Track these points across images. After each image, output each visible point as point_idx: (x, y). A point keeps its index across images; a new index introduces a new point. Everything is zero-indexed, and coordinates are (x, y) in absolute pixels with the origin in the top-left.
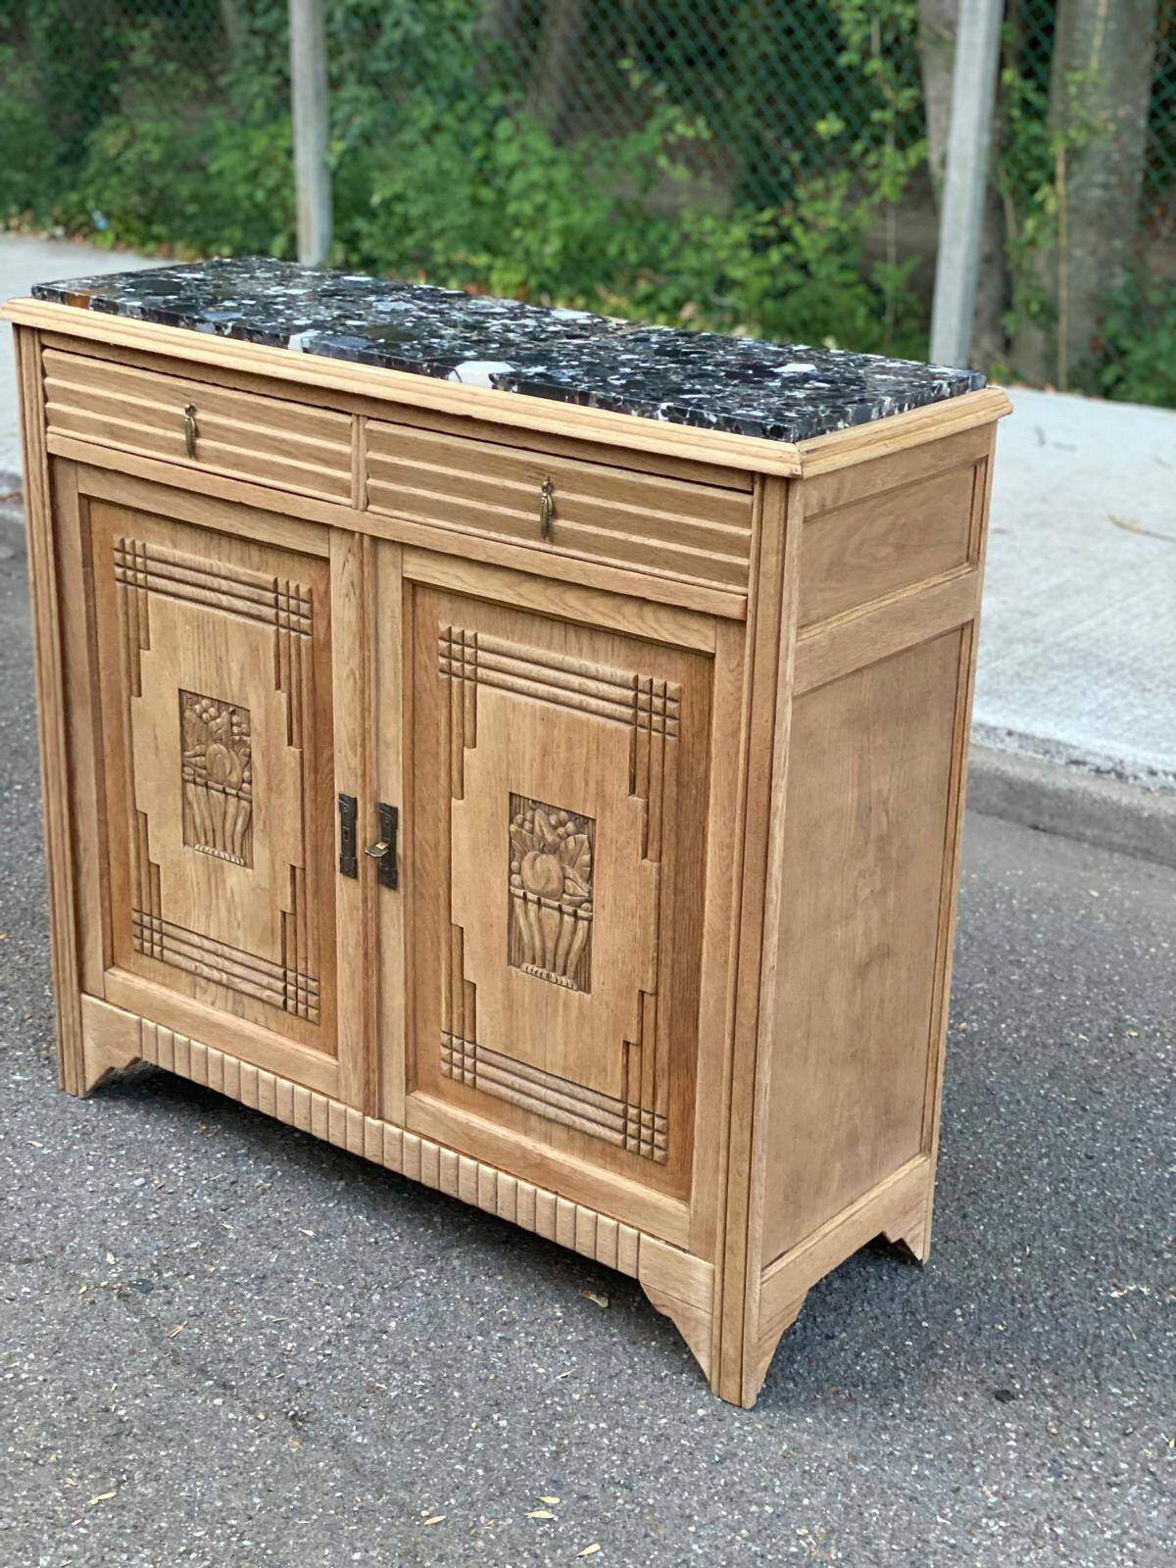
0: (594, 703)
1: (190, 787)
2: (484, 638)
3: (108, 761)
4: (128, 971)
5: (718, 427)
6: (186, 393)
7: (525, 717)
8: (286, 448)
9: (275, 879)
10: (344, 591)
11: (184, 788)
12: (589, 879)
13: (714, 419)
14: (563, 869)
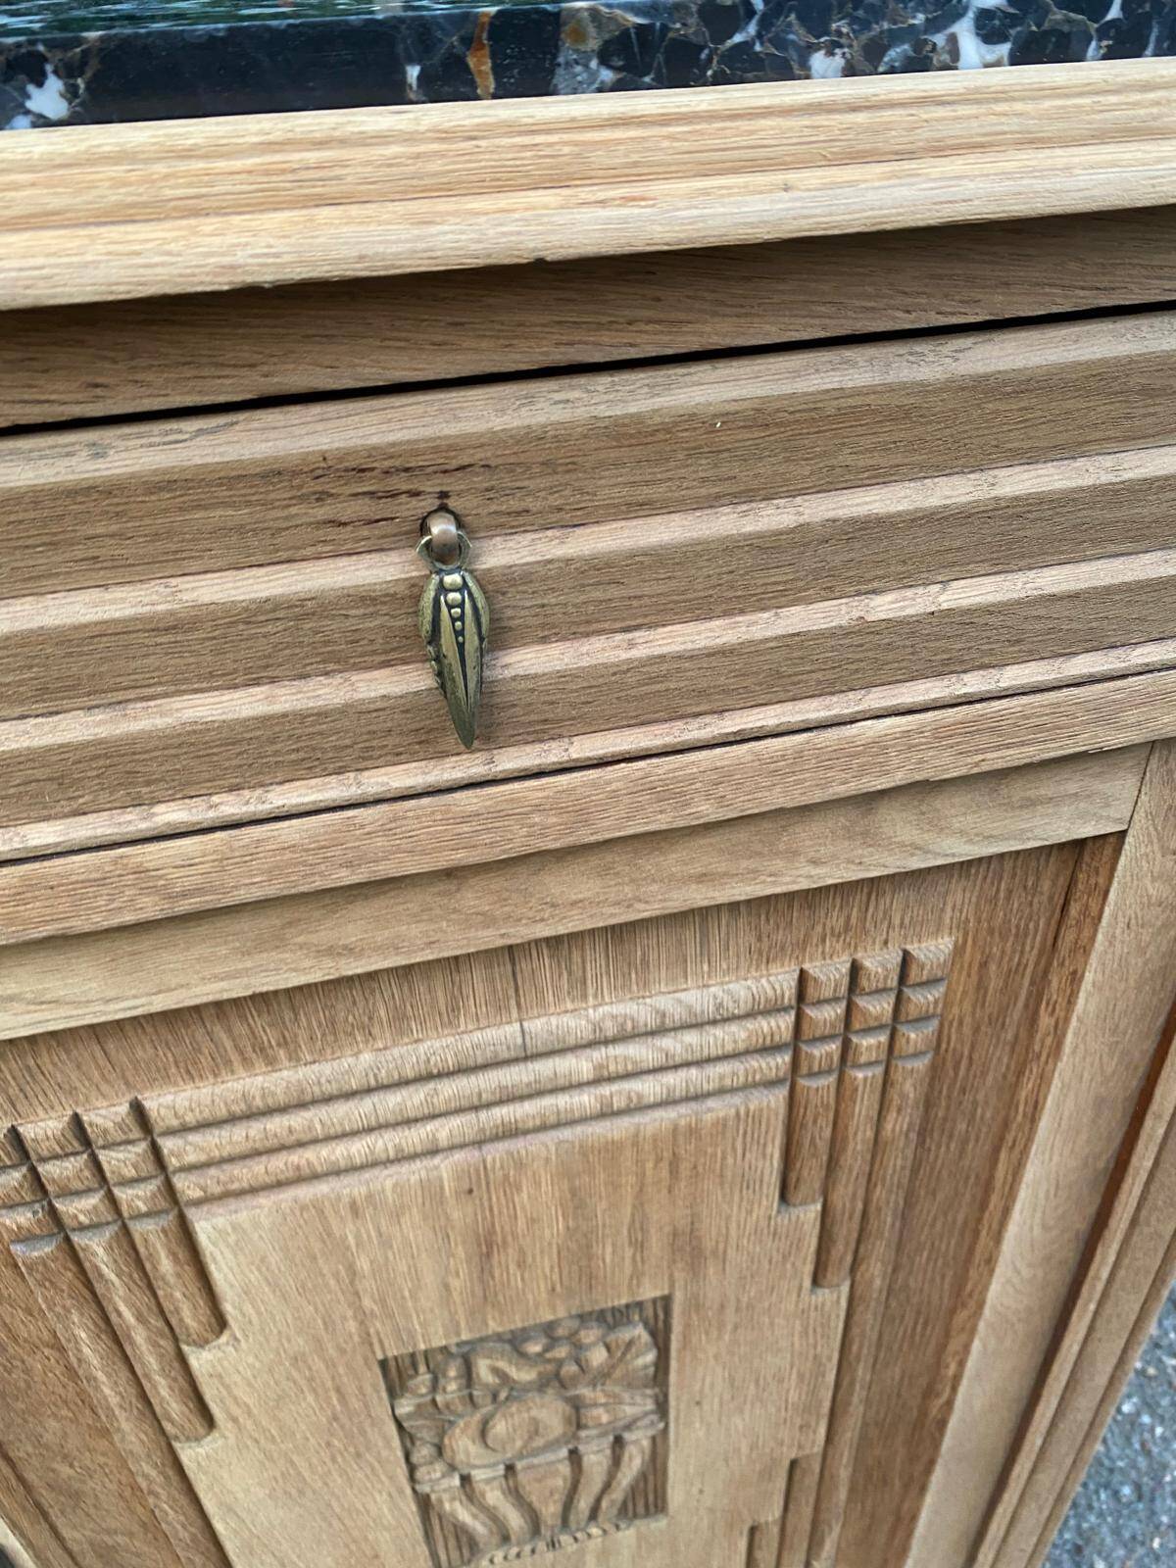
2: (174, 1104)
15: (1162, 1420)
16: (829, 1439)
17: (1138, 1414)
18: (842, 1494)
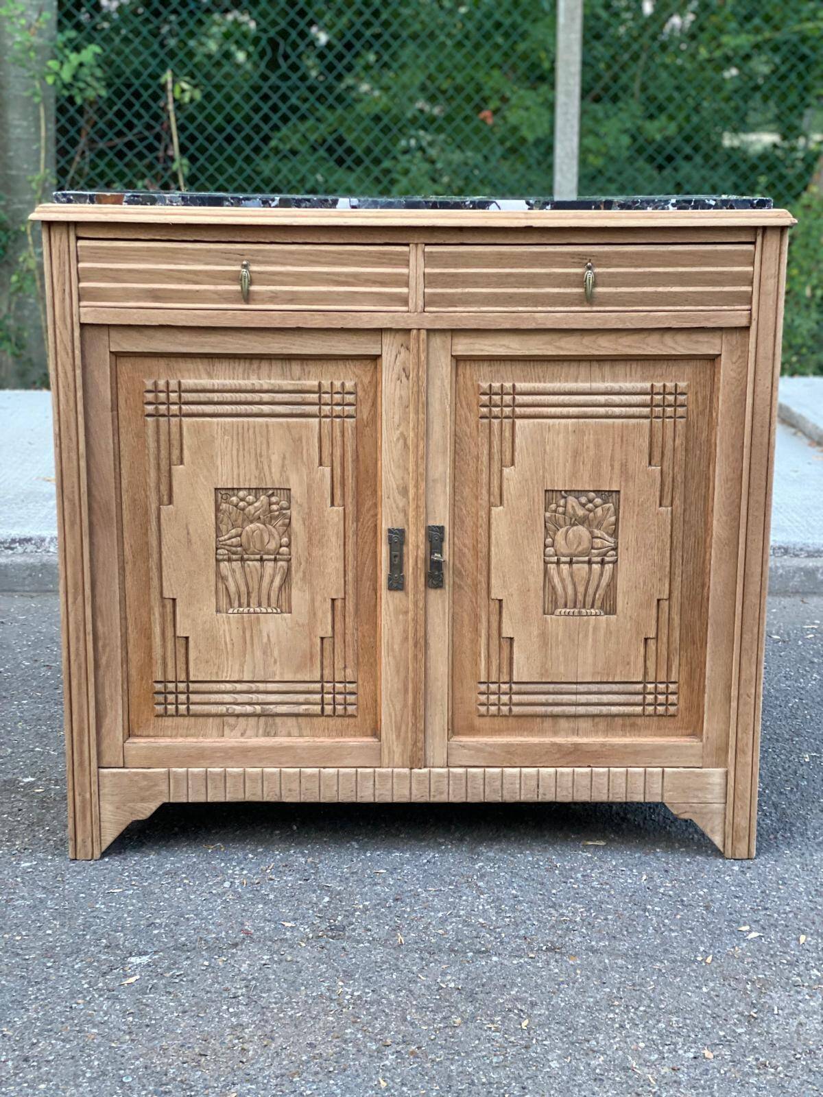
0: (617, 410)
1: (224, 566)
2: (521, 386)
3: (128, 567)
4: (148, 736)
5: (716, 207)
6: (242, 254)
7: (558, 434)
8: (343, 279)
9: (315, 614)
10: (395, 376)
11: (218, 566)
12: (615, 534)
13: (713, 203)
14: (591, 533)
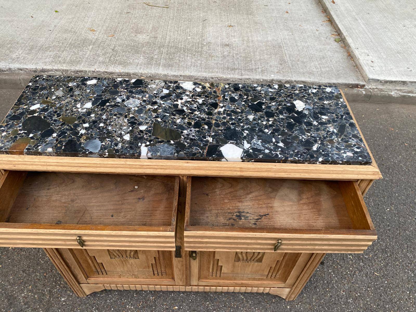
4: (94, 277)
9: (148, 259)
15: (335, 274)
16: (283, 259)
17: (331, 272)
18: (283, 266)
